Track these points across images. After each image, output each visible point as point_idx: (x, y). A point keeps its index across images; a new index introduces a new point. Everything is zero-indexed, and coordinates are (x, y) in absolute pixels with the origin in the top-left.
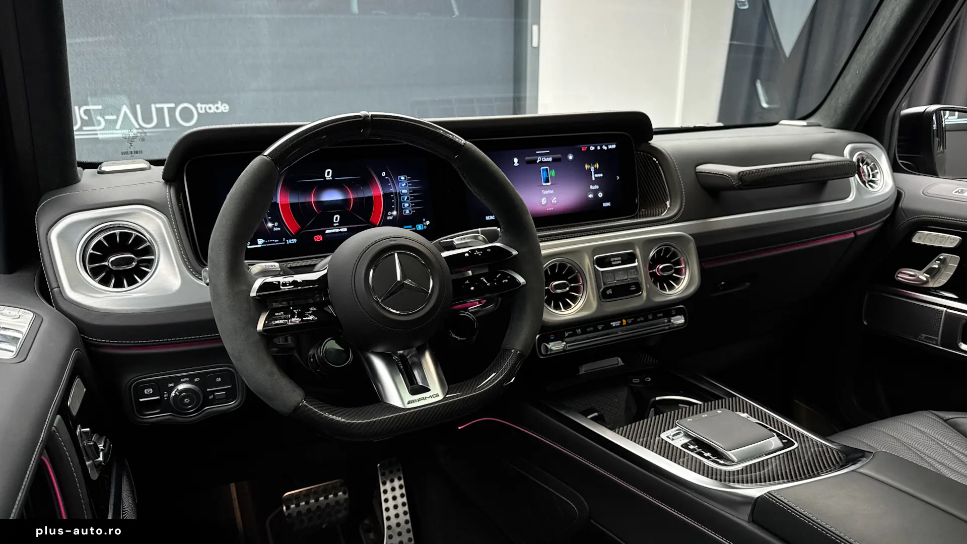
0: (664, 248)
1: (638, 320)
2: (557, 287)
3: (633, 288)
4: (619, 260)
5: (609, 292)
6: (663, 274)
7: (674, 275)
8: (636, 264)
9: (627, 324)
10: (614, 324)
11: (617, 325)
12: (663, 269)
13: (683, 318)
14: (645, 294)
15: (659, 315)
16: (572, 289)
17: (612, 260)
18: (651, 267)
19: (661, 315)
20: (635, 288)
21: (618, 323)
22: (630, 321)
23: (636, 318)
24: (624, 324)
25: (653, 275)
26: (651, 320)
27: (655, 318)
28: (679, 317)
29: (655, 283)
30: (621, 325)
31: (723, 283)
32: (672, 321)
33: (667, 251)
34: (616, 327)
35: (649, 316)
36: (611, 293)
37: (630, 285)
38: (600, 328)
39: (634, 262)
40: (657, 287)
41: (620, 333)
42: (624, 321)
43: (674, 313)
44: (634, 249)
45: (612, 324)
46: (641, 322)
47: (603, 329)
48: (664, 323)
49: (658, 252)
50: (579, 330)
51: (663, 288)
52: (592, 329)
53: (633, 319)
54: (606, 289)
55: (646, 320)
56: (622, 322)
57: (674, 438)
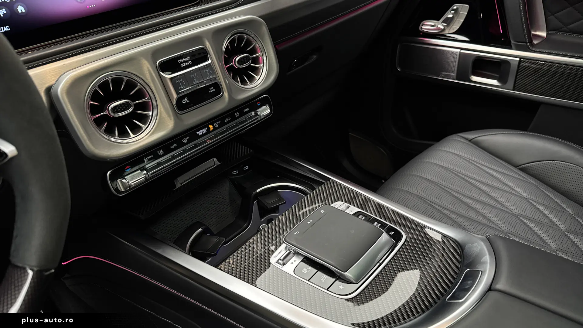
0: (236, 36)
1: (225, 121)
2: (116, 109)
3: (212, 90)
4: (188, 61)
5: (186, 101)
6: (241, 67)
7: (252, 65)
8: (210, 62)
9: (215, 129)
10: (200, 133)
11: (203, 133)
12: (240, 62)
13: (268, 108)
14: (226, 94)
15: (245, 111)
16: (138, 107)
17: (180, 61)
18: (227, 61)
19: (247, 110)
20: (214, 90)
21: (204, 130)
22: (216, 125)
23: (222, 120)
24: (211, 129)
25: (231, 70)
26: (238, 118)
27: (242, 114)
28: (265, 107)
29: (234, 78)
30: (209, 131)
31: (296, 61)
32: (259, 113)
33: (240, 39)
34: (203, 135)
35: (236, 114)
36: (188, 101)
37: (207, 88)
38: (185, 141)
39: (206, 60)
40: (238, 82)
41: (209, 142)
42: (210, 126)
43: (259, 105)
44: (203, 43)
45: (198, 133)
46: (228, 122)
47: (189, 141)
48: (251, 118)
49: (232, 42)
50: (161, 151)
51: (243, 82)
52: (176, 145)
53: (220, 122)
54: (179, 100)
55: (234, 118)
56: (209, 128)
57: (285, 262)
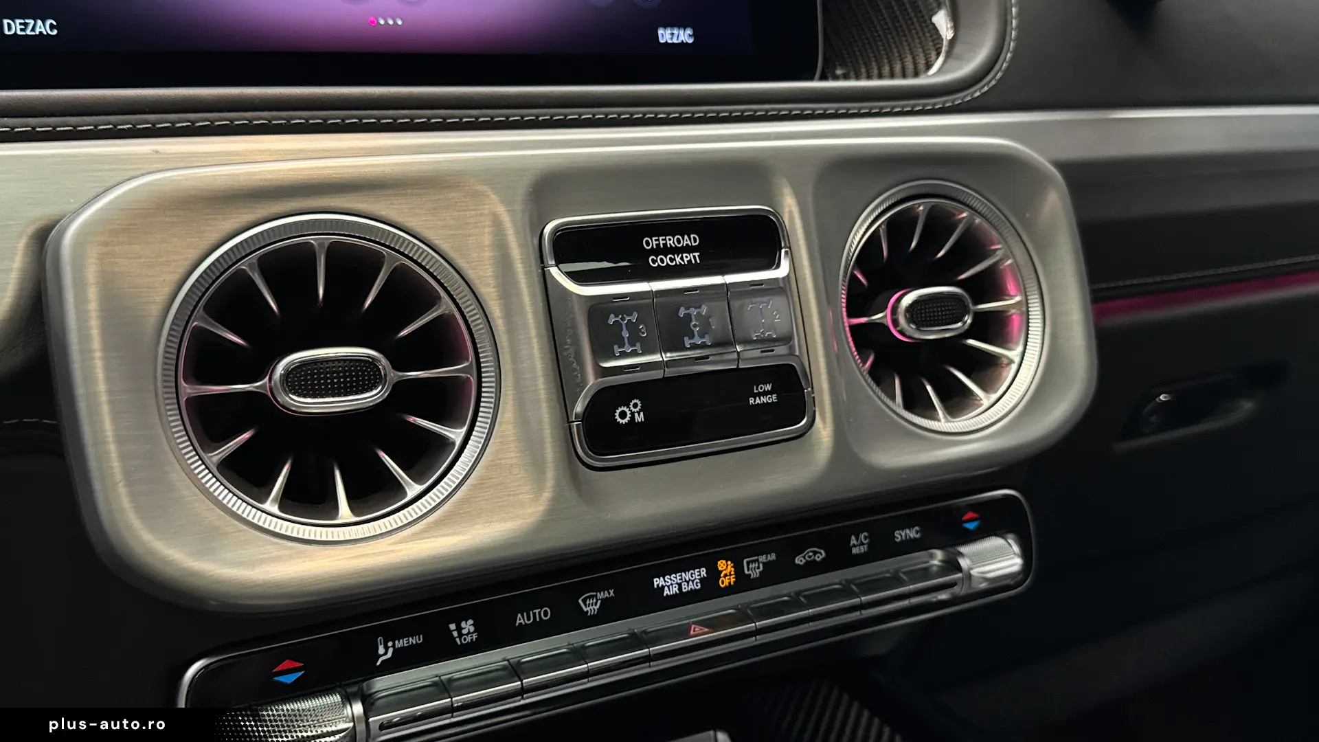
0: (921, 207)
1: (799, 560)
3: (764, 396)
4: (688, 249)
5: (632, 412)
6: (918, 335)
7: (971, 342)
8: (783, 270)
9: (743, 583)
10: (669, 584)
11: (685, 588)
12: (921, 313)
13: (1016, 549)
14: (824, 431)
15: (900, 535)
17: (652, 242)
18: (859, 301)
19: (912, 533)
20: (774, 398)
21: (692, 579)
22: (754, 570)
23: (786, 550)
24: (725, 582)
25: (866, 338)
27: (883, 548)
28: (995, 542)
29: (879, 375)
30: (710, 589)
31: (1162, 397)
32: (964, 563)
33: (938, 225)
34: (682, 599)
35: (853, 541)
36: (640, 418)
37: (746, 378)
38: (591, 608)
39: (773, 263)
40: (893, 398)
41: (699, 635)
42: (725, 567)
43: (971, 526)
44: (769, 196)
45: (658, 582)
46: (812, 569)
47: (607, 614)
48: (925, 573)
49: (898, 227)
50: (468, 626)
51: (916, 403)
52: (542, 614)
53: (772, 557)
55: (840, 558)
56: (714, 574)
